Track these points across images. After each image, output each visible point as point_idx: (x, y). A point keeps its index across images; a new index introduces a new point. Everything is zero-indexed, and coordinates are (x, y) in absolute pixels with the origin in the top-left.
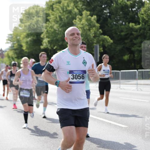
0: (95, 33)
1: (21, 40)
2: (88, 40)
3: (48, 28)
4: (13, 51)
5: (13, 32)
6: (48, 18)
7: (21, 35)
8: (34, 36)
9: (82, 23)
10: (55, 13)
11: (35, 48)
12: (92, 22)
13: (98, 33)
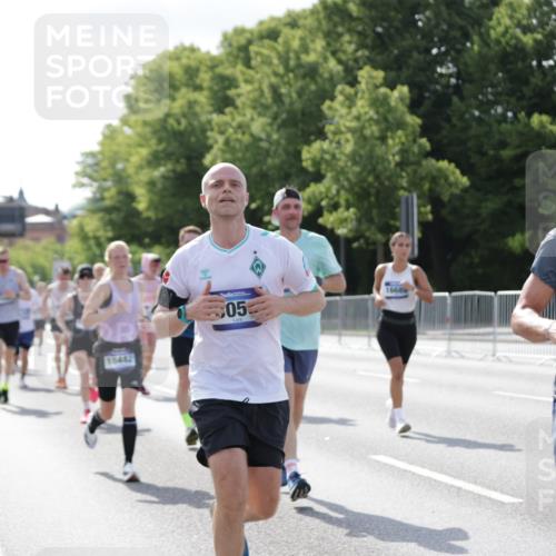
0: (404, 152)
1: (129, 176)
2: (377, 178)
3: (231, 130)
4: (101, 215)
5: (102, 144)
6: (232, 92)
7: (130, 155)
8: (178, 161)
9: (355, 111)
10: (258, 76)
11: (180, 207)
12: (390, 110)
13: (416, 149)
